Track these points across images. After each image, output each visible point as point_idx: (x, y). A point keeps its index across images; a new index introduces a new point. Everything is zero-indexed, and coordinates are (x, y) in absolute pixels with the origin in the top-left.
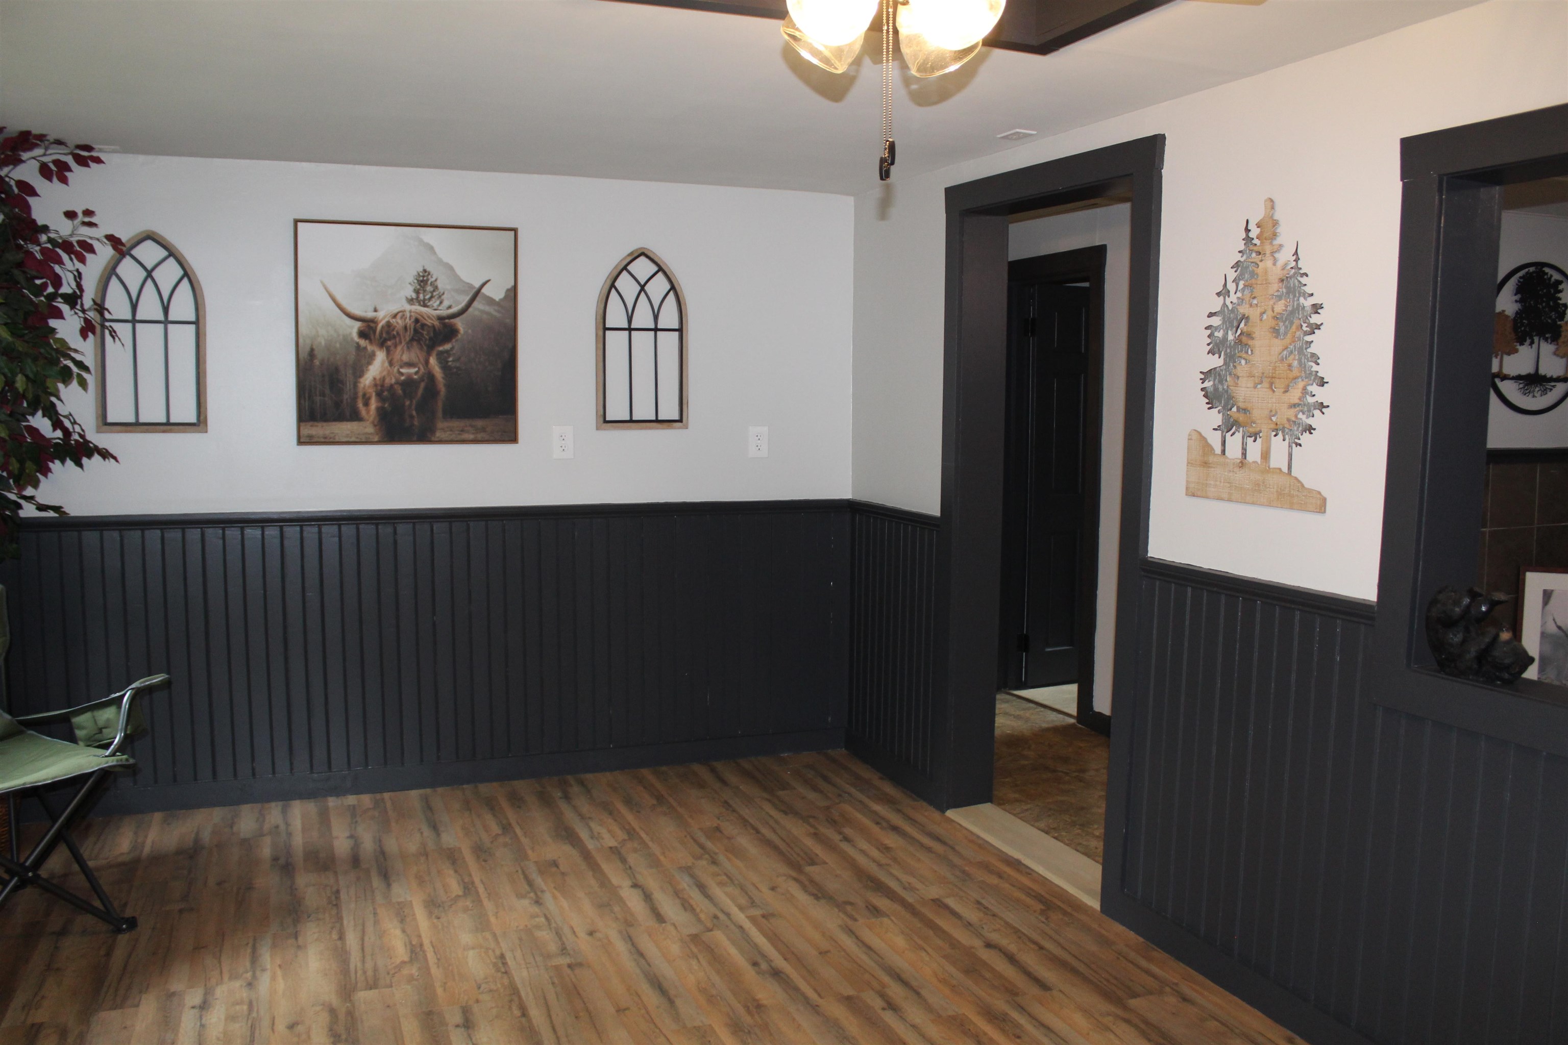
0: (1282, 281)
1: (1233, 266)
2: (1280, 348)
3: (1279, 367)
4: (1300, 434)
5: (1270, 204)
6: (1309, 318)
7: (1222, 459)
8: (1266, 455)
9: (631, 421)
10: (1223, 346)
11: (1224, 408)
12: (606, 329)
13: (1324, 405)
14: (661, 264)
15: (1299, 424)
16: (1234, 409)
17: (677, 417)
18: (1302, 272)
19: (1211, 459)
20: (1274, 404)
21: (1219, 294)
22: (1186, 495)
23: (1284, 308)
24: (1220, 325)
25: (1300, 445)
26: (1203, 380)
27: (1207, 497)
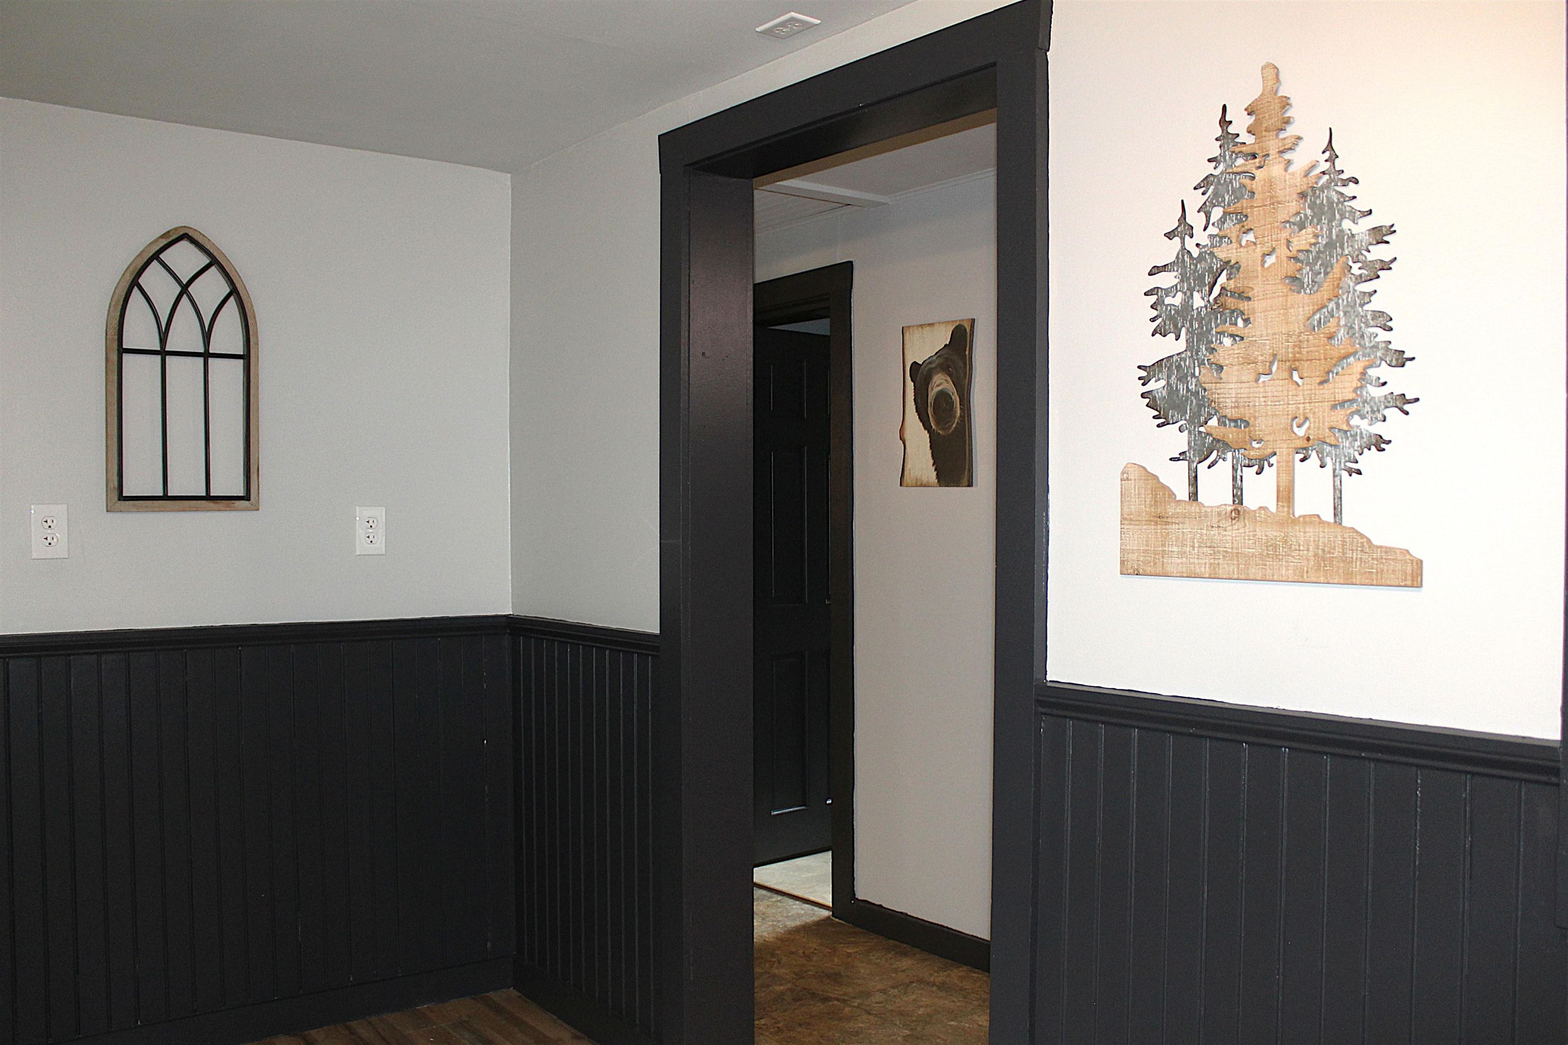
0: (1303, 195)
1: (1199, 184)
2: (1309, 309)
3: (1308, 341)
4: (1356, 454)
5: (1271, 73)
6: (1364, 252)
7: (1194, 508)
8: (1286, 495)
9: (165, 497)
10: (1185, 319)
11: (1191, 422)
12: (122, 351)
13: (1408, 397)
14: (215, 254)
15: (1354, 436)
16: (1213, 422)
17: (241, 493)
18: (1344, 176)
19: (1171, 510)
20: (1301, 406)
21: (1170, 235)
22: (1121, 574)
23: (1313, 241)
24: (1176, 285)
25: (1359, 472)
26: (1145, 381)
27: (1166, 575)
